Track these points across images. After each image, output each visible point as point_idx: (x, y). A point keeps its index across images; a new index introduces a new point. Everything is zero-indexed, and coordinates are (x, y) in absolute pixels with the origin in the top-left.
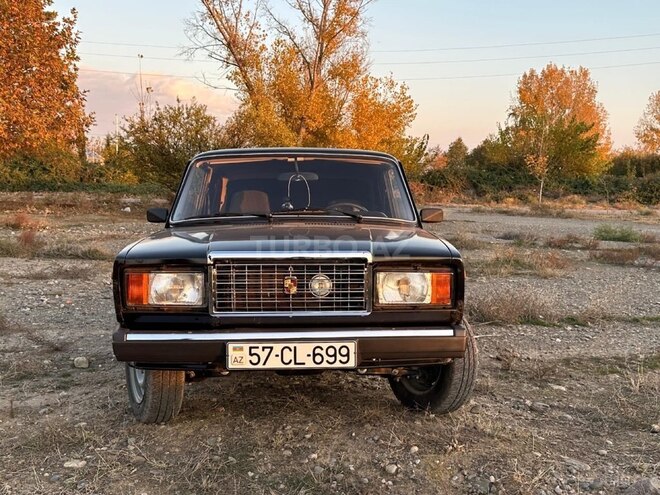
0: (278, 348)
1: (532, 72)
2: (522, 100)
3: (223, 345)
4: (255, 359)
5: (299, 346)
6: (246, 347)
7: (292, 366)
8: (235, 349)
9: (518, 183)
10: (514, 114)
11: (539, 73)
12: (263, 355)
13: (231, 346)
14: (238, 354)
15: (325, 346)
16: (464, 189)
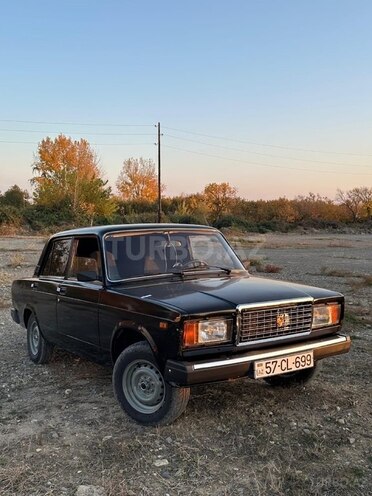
0: (279, 360)
1: (48, 139)
2: (43, 158)
3: (252, 364)
4: (268, 370)
5: (289, 358)
6: (264, 363)
7: (286, 371)
8: (258, 366)
9: (61, 220)
10: (37, 168)
11: (53, 140)
12: (272, 367)
13: (256, 364)
14: (260, 368)
15: (300, 356)
16: (21, 224)
